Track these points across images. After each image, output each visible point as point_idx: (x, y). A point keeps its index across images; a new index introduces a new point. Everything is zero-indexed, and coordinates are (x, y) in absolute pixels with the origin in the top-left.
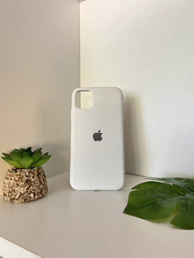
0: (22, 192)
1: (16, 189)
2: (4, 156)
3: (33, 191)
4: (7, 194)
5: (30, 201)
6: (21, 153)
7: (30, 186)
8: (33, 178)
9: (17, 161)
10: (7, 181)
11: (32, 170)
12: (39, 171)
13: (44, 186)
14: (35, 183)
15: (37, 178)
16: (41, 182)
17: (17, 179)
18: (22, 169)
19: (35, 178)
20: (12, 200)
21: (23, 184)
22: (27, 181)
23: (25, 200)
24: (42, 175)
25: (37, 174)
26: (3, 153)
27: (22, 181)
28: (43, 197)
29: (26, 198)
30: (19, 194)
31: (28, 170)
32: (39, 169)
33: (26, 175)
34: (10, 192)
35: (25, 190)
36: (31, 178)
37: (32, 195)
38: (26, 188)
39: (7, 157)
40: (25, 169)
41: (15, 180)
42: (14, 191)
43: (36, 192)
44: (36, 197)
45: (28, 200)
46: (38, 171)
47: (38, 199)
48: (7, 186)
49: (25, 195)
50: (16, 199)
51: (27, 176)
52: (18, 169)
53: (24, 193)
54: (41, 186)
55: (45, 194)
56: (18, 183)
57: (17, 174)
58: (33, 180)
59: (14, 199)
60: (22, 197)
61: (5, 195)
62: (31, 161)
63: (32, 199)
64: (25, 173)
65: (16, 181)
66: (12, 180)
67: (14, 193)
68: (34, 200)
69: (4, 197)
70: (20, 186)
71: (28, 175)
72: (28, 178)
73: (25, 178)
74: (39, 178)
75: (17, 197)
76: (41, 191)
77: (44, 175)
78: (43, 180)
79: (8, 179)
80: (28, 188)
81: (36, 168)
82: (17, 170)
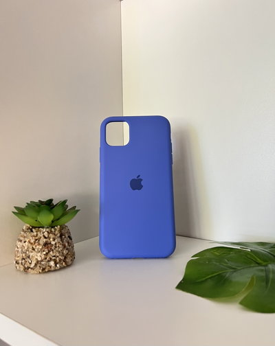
0: (39, 259)
1: (31, 254)
2: (16, 211)
3: (53, 258)
4: (20, 262)
5: (49, 271)
6: (38, 206)
7: (49, 252)
8: (54, 240)
9: (33, 218)
10: (19, 244)
11: (53, 230)
12: (63, 231)
13: (69, 251)
14: (56, 247)
15: (59, 240)
16: (65, 246)
17: (32, 241)
18: (39, 227)
19: (56, 240)
20: (26, 269)
21: (41, 247)
22: (46, 244)
23: (44, 269)
24: (67, 236)
25: (59, 235)
26: (15, 207)
27: (39, 244)
28: (68, 266)
29: (44, 267)
30: (35, 262)
31: (47, 230)
32: (62, 227)
33: (44, 236)
34: (23, 259)
35: (43, 257)
36: (51, 240)
37: (52, 263)
38: (45, 253)
39: (20, 212)
40: (43, 227)
41: (29, 242)
42: (29, 257)
43: (58, 259)
44: (58, 265)
45: (46, 270)
46: (60, 231)
47: (61, 268)
48: (20, 250)
49: (43, 263)
50: (32, 269)
51: (45, 238)
52: (35, 228)
53: (42, 261)
54: (65, 252)
55: (70, 263)
56: (34, 247)
57: (32, 234)
58: (53, 243)
59: (28, 268)
60: (38, 265)
61: (17, 263)
62: (51, 217)
63: (52, 269)
64: (43, 233)
65: (32, 244)
66: (27, 243)
67: (28, 260)
68: (55, 270)
69: (17, 265)
70: (36, 250)
71: (46, 236)
72: (48, 240)
73: (43, 241)
74: (62, 240)
75: (32, 266)
76: (65, 258)
77: (69, 237)
78: (68, 243)
79: (21, 241)
80: (47, 254)
81: (59, 227)
82: (33, 230)
